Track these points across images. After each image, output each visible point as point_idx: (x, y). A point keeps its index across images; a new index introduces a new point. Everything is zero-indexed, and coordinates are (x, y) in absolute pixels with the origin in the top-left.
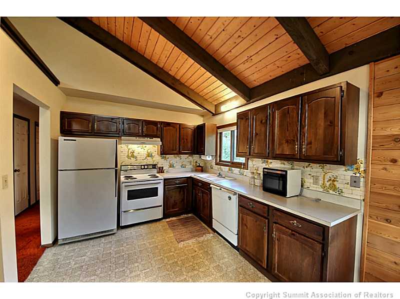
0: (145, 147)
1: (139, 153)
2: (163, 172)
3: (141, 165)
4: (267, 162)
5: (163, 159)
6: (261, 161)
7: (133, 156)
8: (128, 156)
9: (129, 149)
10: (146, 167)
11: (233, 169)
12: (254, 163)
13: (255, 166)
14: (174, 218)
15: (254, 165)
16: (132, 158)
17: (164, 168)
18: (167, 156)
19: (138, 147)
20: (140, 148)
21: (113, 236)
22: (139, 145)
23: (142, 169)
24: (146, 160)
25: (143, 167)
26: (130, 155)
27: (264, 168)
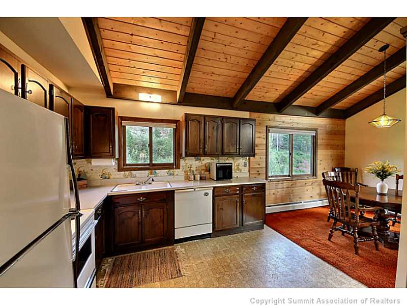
4: (200, 159)
6: (194, 159)
11: (157, 171)
12: (187, 161)
13: (188, 165)
15: (186, 164)
27: (216, 164)
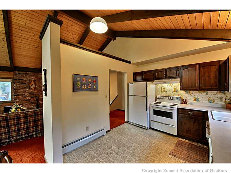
0: (173, 85)
1: (168, 89)
2: (187, 104)
3: (168, 97)
5: (187, 94)
7: (164, 91)
8: (161, 91)
9: (162, 87)
10: (171, 98)
14: (187, 141)
16: (164, 92)
17: (187, 101)
18: (192, 92)
19: (168, 85)
20: (169, 86)
21: (145, 130)
22: (168, 84)
23: (168, 99)
24: (173, 93)
25: (169, 98)
26: (163, 90)
